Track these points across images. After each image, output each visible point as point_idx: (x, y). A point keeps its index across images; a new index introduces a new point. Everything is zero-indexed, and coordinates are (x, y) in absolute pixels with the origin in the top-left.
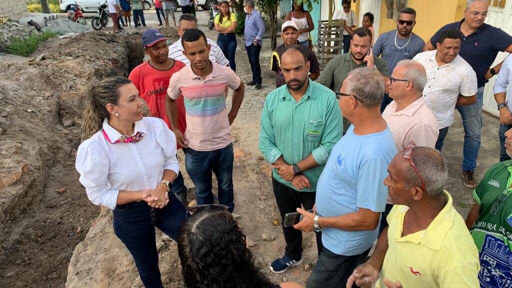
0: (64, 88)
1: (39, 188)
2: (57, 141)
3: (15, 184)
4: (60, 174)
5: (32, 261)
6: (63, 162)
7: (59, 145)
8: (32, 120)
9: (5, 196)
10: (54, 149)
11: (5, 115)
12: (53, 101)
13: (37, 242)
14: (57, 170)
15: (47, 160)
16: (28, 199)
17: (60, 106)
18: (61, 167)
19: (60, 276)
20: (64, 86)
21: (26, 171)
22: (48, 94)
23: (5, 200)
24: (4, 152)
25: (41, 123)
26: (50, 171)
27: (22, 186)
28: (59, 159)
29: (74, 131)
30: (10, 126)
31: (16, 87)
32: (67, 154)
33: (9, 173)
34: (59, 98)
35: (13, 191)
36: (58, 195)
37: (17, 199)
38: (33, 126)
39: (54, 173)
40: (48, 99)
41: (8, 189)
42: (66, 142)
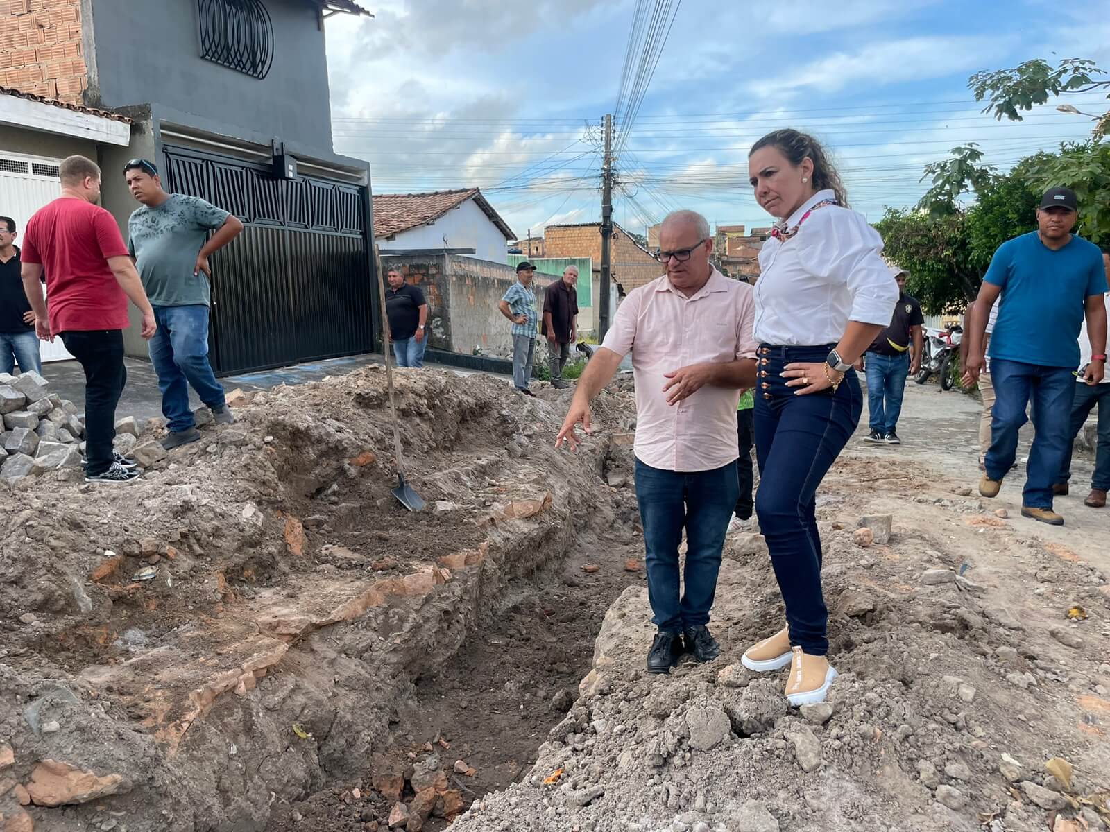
0: (622, 425)
1: (558, 547)
2: (594, 496)
3: (528, 518)
4: (591, 547)
5: (533, 637)
6: (598, 531)
7: (598, 504)
8: (566, 452)
9: (512, 530)
10: (590, 506)
11: (529, 433)
12: (600, 440)
13: (543, 619)
14: (588, 540)
15: (576, 516)
16: (540, 556)
17: (609, 452)
18: (595, 537)
19: (573, 673)
20: (621, 421)
21: (546, 507)
22: (595, 427)
23: (510, 536)
24: (520, 476)
25: (577, 462)
26: (578, 536)
27: (537, 526)
28: (594, 525)
29: (625, 493)
30: (534, 451)
31: (550, 409)
32: (607, 522)
33: (525, 497)
34: (610, 438)
35: (526, 528)
36: (582, 575)
37: (526, 543)
38: (565, 461)
39: (582, 542)
40: (592, 435)
41: (518, 522)
42: (608, 504)
